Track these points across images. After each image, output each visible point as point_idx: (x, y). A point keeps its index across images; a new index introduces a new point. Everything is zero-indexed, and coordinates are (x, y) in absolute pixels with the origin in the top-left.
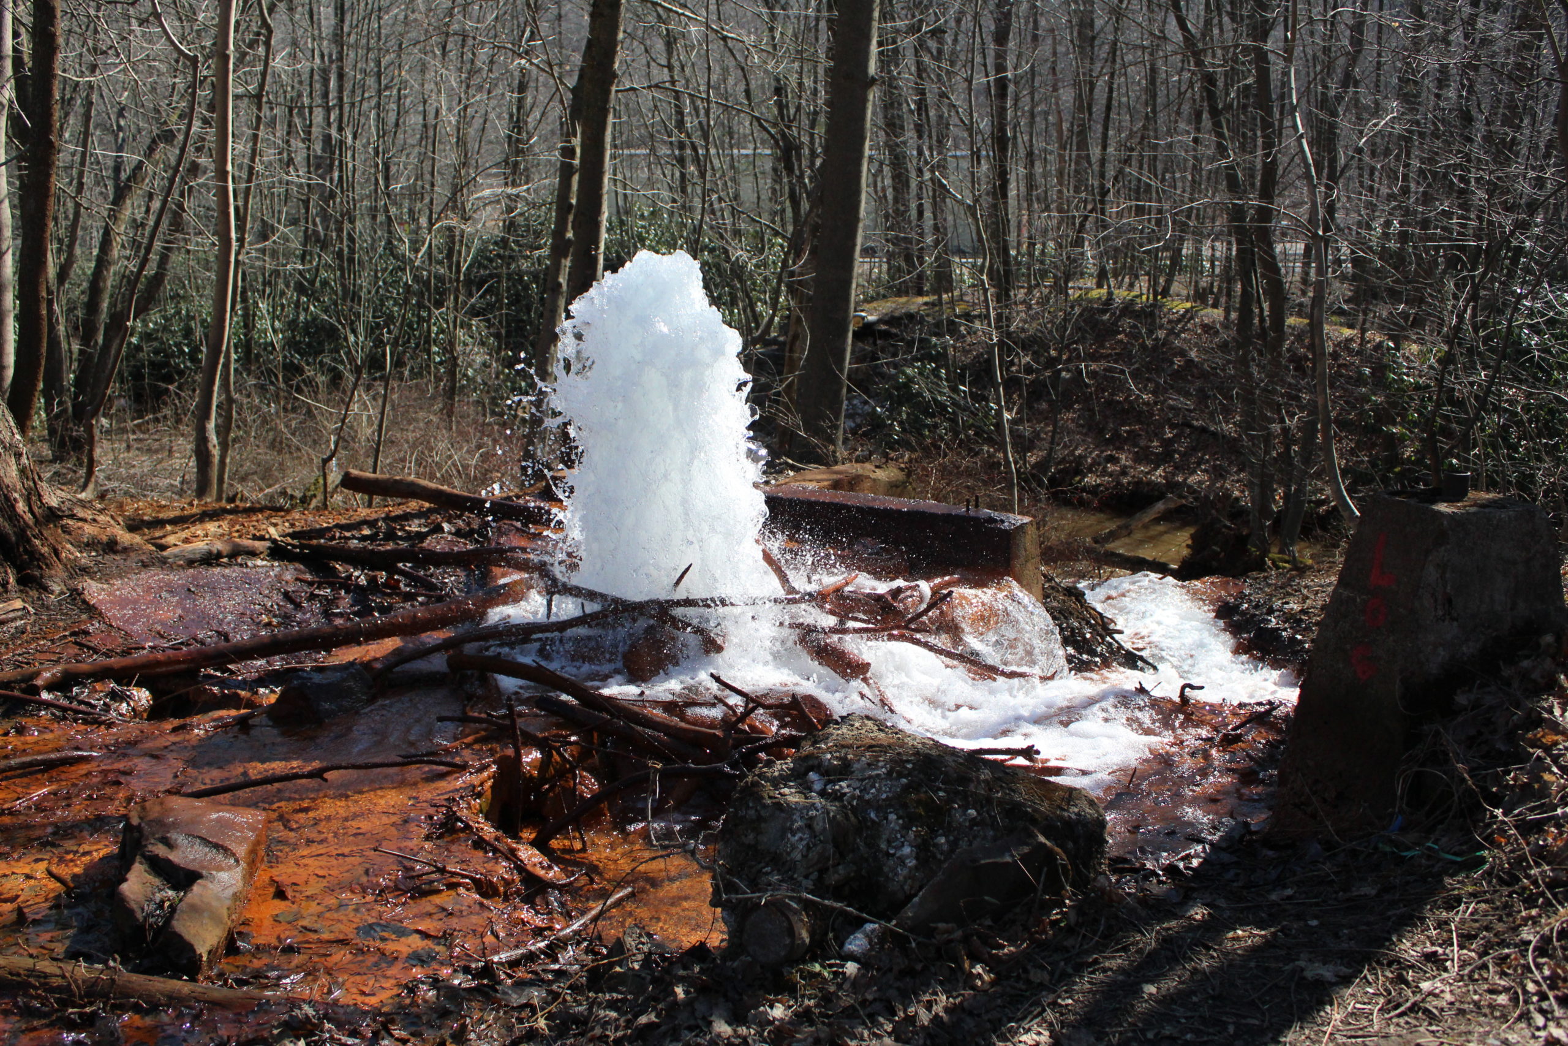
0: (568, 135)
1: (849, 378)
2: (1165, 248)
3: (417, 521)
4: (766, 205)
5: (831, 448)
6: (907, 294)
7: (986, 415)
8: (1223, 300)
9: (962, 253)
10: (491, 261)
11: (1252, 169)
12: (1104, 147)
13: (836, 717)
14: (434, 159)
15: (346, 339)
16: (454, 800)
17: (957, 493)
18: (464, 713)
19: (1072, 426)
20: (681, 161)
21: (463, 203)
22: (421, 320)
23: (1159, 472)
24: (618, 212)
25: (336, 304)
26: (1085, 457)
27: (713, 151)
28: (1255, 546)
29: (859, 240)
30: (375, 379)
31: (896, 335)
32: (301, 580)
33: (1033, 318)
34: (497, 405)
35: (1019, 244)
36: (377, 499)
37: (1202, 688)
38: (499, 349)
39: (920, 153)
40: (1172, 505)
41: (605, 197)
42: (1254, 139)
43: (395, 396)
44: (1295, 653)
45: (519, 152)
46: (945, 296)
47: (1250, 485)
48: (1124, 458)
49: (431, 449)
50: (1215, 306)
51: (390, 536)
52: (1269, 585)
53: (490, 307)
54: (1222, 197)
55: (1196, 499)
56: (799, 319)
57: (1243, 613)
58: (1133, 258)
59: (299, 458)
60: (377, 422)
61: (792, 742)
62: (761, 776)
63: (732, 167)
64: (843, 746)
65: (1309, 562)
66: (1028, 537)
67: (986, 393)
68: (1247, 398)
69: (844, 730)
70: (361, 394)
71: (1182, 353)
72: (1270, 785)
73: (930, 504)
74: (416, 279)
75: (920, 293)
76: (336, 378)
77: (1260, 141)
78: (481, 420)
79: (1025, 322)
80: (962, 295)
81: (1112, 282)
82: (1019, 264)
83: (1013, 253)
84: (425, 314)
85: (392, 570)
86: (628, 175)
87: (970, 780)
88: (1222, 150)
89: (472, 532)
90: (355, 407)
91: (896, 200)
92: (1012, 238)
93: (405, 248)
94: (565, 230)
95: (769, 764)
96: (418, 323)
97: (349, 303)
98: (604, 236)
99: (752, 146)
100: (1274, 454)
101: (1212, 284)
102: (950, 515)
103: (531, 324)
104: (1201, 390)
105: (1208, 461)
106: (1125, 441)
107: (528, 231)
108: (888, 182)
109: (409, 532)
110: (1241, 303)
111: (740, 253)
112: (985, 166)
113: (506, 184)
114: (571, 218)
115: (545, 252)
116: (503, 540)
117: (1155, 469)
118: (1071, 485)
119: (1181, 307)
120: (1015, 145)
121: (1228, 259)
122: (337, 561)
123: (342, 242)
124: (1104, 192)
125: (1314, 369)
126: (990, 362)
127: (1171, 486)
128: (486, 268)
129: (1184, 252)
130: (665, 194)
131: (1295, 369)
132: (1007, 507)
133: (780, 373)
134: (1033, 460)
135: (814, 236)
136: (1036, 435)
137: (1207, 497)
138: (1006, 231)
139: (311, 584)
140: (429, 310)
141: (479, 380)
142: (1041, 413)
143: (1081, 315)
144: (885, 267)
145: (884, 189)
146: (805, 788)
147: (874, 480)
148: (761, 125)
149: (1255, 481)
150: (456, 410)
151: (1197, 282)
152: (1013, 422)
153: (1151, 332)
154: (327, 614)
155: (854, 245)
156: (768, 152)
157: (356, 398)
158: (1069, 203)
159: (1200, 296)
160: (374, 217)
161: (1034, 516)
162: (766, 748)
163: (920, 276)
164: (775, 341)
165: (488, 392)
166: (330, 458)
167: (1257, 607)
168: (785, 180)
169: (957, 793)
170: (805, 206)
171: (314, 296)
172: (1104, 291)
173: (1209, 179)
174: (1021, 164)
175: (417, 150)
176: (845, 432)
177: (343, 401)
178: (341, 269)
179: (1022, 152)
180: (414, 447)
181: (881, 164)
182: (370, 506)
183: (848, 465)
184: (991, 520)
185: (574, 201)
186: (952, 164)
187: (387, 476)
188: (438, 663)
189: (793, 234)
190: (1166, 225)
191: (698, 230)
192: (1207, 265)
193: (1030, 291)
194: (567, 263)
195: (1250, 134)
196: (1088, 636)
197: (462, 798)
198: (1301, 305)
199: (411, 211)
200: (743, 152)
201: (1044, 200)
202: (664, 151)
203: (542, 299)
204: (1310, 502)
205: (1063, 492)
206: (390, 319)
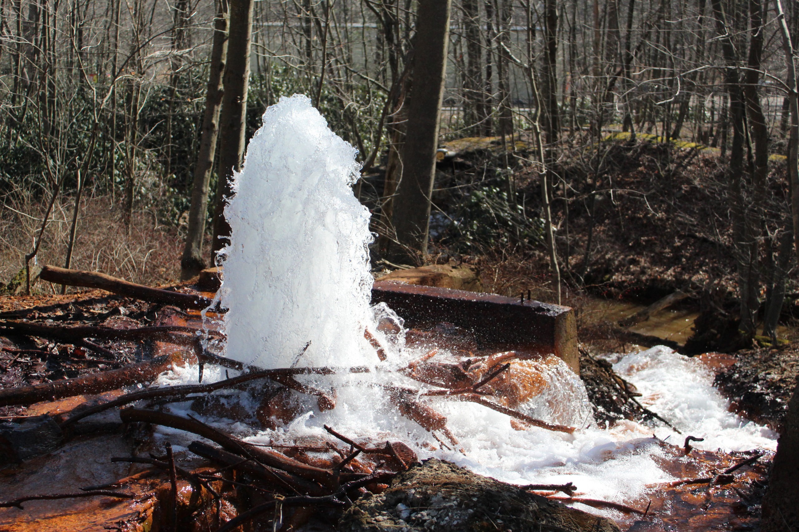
0: (221, 11)
1: (433, 199)
2: (675, 102)
3: (99, 306)
4: (372, 66)
5: (419, 252)
6: (478, 134)
7: (538, 228)
8: (720, 141)
9: (520, 104)
10: (160, 105)
11: (744, 41)
12: (630, 26)
13: (419, 461)
14: (117, 27)
15: (46, 163)
16: (123, 523)
17: (514, 287)
18: (133, 454)
19: (602, 236)
20: (307, 31)
21: (139, 61)
22: (105, 149)
23: (670, 272)
24: (259, 70)
25: (39, 137)
26: (613, 260)
27: (331, 25)
28: (744, 329)
29: (442, 95)
30: (69, 195)
31: (469, 167)
32: (7, 351)
33: (574, 154)
34: (164, 216)
35: (564, 98)
36: (68, 288)
37: (702, 440)
38: (166, 173)
39: (490, 28)
40: (679, 298)
41: (248, 59)
42: (746, 20)
43: (84, 208)
44: (775, 412)
45: (182, 22)
46: (507, 137)
47: (740, 283)
48: (643, 262)
49: (112, 249)
50: (714, 145)
51: (79, 316)
52: (755, 360)
53: (159, 141)
54: (721, 63)
55: (698, 293)
56: (395, 155)
57: (735, 381)
58: (651, 109)
59: (7, 254)
60: (69, 228)
61: (386, 479)
62: (361, 506)
63: (346, 37)
64: (424, 484)
65: (787, 342)
66: (568, 322)
67: (538, 211)
68: (738, 216)
69: (425, 471)
70: (58, 206)
71: (688, 181)
72: (756, 516)
73: (493, 296)
74: (102, 118)
75: (488, 134)
76: (38, 193)
77: (750, 20)
78: (151, 226)
79: (568, 157)
80: (520, 136)
81: (635, 127)
82: (564, 112)
83: (559, 104)
84: (109, 145)
85: (79, 343)
86: (267, 42)
87: (521, 511)
88: (720, 28)
89: (142, 314)
90: (53, 216)
91: (471, 63)
92: (559, 93)
93: (93, 93)
94: (218, 84)
95: (367, 497)
96: (103, 152)
97: (49, 136)
98: (247, 88)
99: (361, 20)
100: (759, 259)
101: (712, 129)
102: (508, 305)
103: (191, 154)
104: (702, 210)
105: (707, 264)
106: (644, 247)
107: (188, 83)
108: (465, 49)
109: (93, 314)
110: (734, 143)
111: (350, 103)
112: (538, 38)
113: (173, 47)
114: (222, 74)
115: (203, 99)
116: (166, 321)
117: (667, 270)
118: (602, 282)
119: (687, 146)
120: (562, 21)
121: (724, 109)
122: (35, 336)
123: (44, 88)
124: (629, 59)
125: (790, 194)
126: (540, 187)
127: (679, 282)
128: (156, 110)
129: (691, 104)
130: (295, 57)
131: (776, 194)
132: (552, 299)
133: (381, 194)
134: (573, 262)
135: (408, 91)
136: (576, 243)
137: (707, 292)
138: (554, 89)
139: (15, 353)
140: (112, 142)
141: (150, 197)
142: (579, 226)
143: (611, 152)
144: (462, 114)
145: (462, 55)
146: (395, 516)
147: (451, 277)
148: (368, 5)
149: (745, 280)
150: (133, 218)
151: (700, 128)
152: (559, 233)
153: (664, 165)
154: (27, 377)
155: (438, 98)
156: (374, 25)
157: (54, 208)
158: (602, 67)
159: (703, 138)
160: (70, 70)
161: (573, 306)
162: (366, 484)
163: (488, 122)
164: (377, 170)
165: (157, 206)
166: (32, 255)
167: (746, 376)
168: (386, 48)
169: (511, 521)
170: (401, 68)
171: (22, 130)
172: (628, 134)
173: (710, 49)
174: (566, 37)
175: (104, 18)
176: (429, 240)
177: (43, 211)
178: (44, 109)
179: (566, 27)
180: (98, 247)
181: (460, 35)
182: (63, 293)
183: (431, 266)
184: (540, 309)
185: (224, 62)
186: (513, 35)
187: (78, 270)
188: (113, 416)
189: (392, 89)
190: (677, 84)
191: (319, 85)
192: (708, 114)
193: (572, 135)
194: (219, 108)
195: (742, 15)
196: (615, 398)
197: (129, 521)
198: (780, 145)
199: (98, 66)
200: (355, 25)
201: (584, 63)
202: (294, 23)
203: (199, 135)
204: (787, 296)
205: (595, 287)
206: (82, 148)
